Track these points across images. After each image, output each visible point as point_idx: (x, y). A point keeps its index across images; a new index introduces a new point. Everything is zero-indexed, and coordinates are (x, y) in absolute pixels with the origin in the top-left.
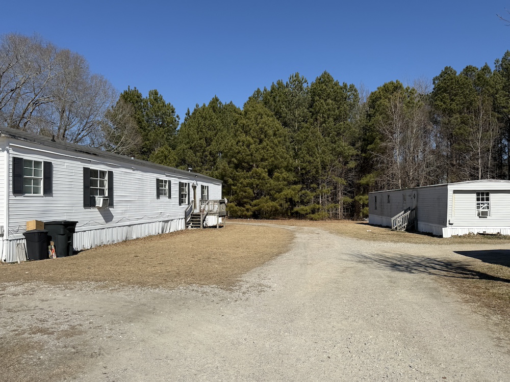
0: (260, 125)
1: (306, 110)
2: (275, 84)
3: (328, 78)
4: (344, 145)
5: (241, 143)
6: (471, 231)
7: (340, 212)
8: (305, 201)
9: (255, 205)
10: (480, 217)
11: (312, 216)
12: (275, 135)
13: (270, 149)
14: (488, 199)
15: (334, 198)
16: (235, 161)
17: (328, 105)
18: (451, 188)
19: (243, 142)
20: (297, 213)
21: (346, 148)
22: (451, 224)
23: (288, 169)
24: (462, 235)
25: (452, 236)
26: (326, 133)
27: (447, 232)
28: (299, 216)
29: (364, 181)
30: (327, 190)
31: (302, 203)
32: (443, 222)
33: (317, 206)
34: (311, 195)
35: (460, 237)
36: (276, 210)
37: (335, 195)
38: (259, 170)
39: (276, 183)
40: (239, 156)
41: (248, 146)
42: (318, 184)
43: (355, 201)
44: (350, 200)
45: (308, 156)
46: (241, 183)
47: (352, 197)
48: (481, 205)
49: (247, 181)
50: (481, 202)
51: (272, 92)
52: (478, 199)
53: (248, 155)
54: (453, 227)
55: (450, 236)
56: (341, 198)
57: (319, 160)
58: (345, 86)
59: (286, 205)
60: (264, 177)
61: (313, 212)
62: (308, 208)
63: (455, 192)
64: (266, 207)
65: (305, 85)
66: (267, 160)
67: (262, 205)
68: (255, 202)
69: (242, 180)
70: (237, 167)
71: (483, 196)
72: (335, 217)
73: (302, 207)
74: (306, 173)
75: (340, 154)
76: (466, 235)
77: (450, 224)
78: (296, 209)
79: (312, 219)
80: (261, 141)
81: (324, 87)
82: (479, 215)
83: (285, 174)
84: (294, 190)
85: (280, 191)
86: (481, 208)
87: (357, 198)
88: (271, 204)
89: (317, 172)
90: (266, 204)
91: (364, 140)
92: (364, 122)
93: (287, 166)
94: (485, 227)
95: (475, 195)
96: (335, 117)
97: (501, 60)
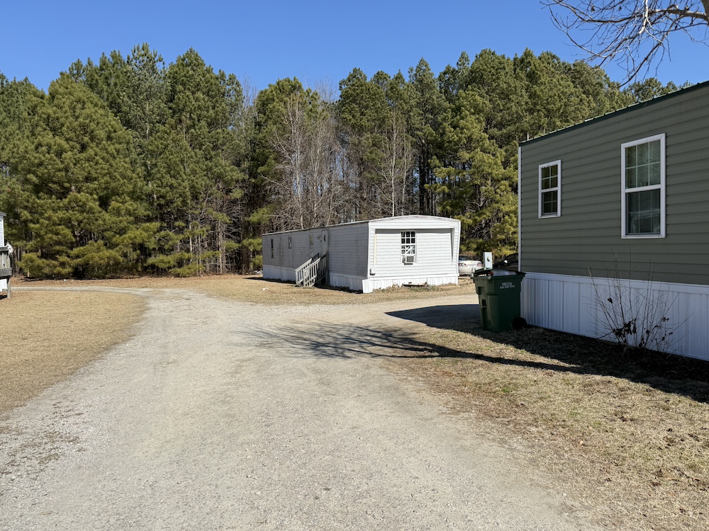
0: (81, 120)
1: (162, 105)
2: (108, 56)
3: (196, 60)
4: (223, 163)
5: (44, 149)
6: (396, 282)
7: (222, 262)
8: (166, 247)
9: (78, 257)
10: (405, 264)
11: (179, 270)
12: (109, 138)
13: (101, 161)
14: (413, 241)
15: (212, 243)
16: (34, 179)
17: (197, 100)
18: (373, 225)
19: (49, 147)
20: (153, 266)
21: (228, 169)
22: (374, 274)
23: (135, 196)
24: (385, 288)
25: (374, 290)
26: (196, 143)
27: (368, 286)
28: (156, 271)
29: (254, 218)
30: (201, 230)
31: (162, 250)
32: (363, 272)
33: (186, 255)
34: (176, 239)
35: (383, 290)
36: (117, 263)
37: (213, 237)
38: (82, 196)
39: (115, 219)
40: (41, 171)
41: (59, 154)
42: (187, 222)
43: (243, 246)
44: (235, 245)
45: (168, 177)
46: (49, 219)
47: (239, 242)
48: (406, 249)
49: (60, 214)
50: (406, 244)
51: (102, 69)
52: (403, 241)
53: (60, 170)
54: (375, 279)
55: (371, 291)
56: (223, 243)
57: (186, 183)
58: (223, 75)
59: (134, 255)
60: (91, 208)
61: (180, 264)
62: (171, 259)
63: (378, 231)
64: (97, 259)
65: (159, 66)
66: (95, 179)
67: (89, 255)
68: (76, 251)
69: (50, 213)
70: (37, 189)
71: (409, 236)
72: (215, 270)
73: (161, 257)
74: (167, 204)
75: (219, 177)
76: (390, 288)
77: (371, 274)
78: (151, 260)
79: (178, 276)
80: (84, 148)
81: (191, 72)
82: (404, 260)
83: (130, 205)
84: (146, 230)
85: (122, 231)
86: (406, 252)
87: (245, 242)
88: (107, 253)
89: (184, 203)
90: (96, 253)
91: (253, 159)
92: (252, 133)
93: (133, 192)
94: (411, 277)
95: (400, 235)
96: (209, 120)
97: (415, 68)
